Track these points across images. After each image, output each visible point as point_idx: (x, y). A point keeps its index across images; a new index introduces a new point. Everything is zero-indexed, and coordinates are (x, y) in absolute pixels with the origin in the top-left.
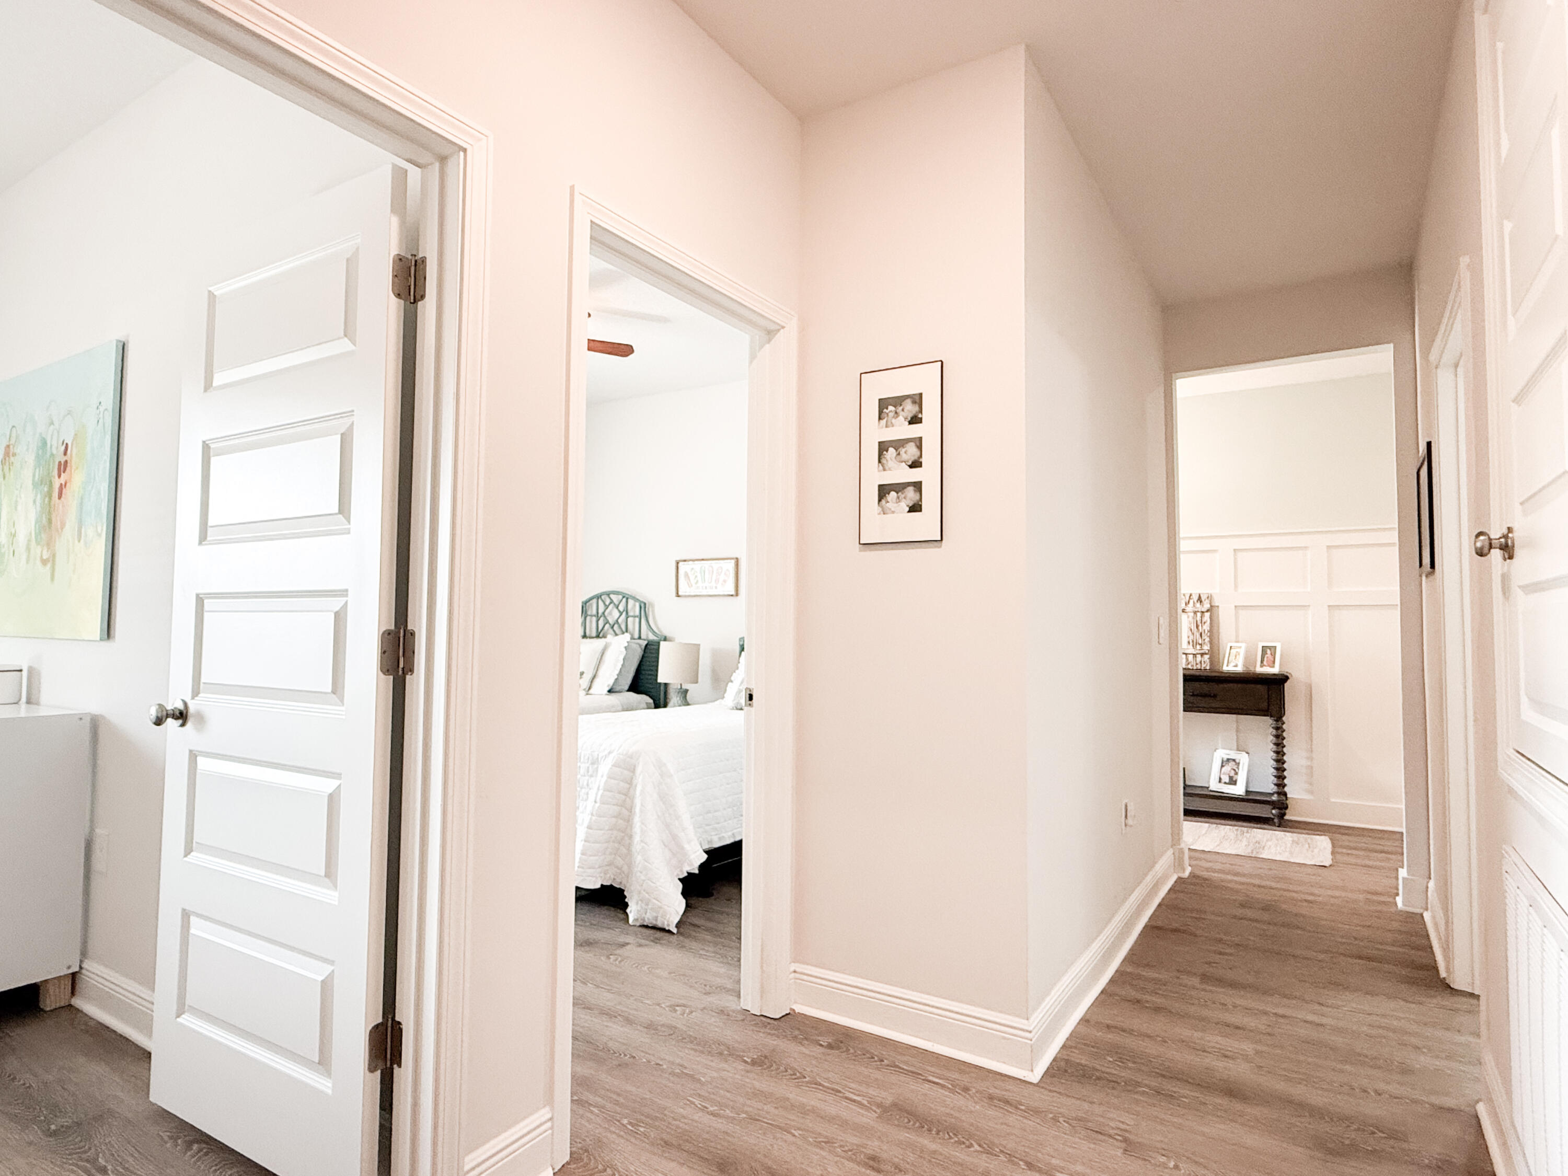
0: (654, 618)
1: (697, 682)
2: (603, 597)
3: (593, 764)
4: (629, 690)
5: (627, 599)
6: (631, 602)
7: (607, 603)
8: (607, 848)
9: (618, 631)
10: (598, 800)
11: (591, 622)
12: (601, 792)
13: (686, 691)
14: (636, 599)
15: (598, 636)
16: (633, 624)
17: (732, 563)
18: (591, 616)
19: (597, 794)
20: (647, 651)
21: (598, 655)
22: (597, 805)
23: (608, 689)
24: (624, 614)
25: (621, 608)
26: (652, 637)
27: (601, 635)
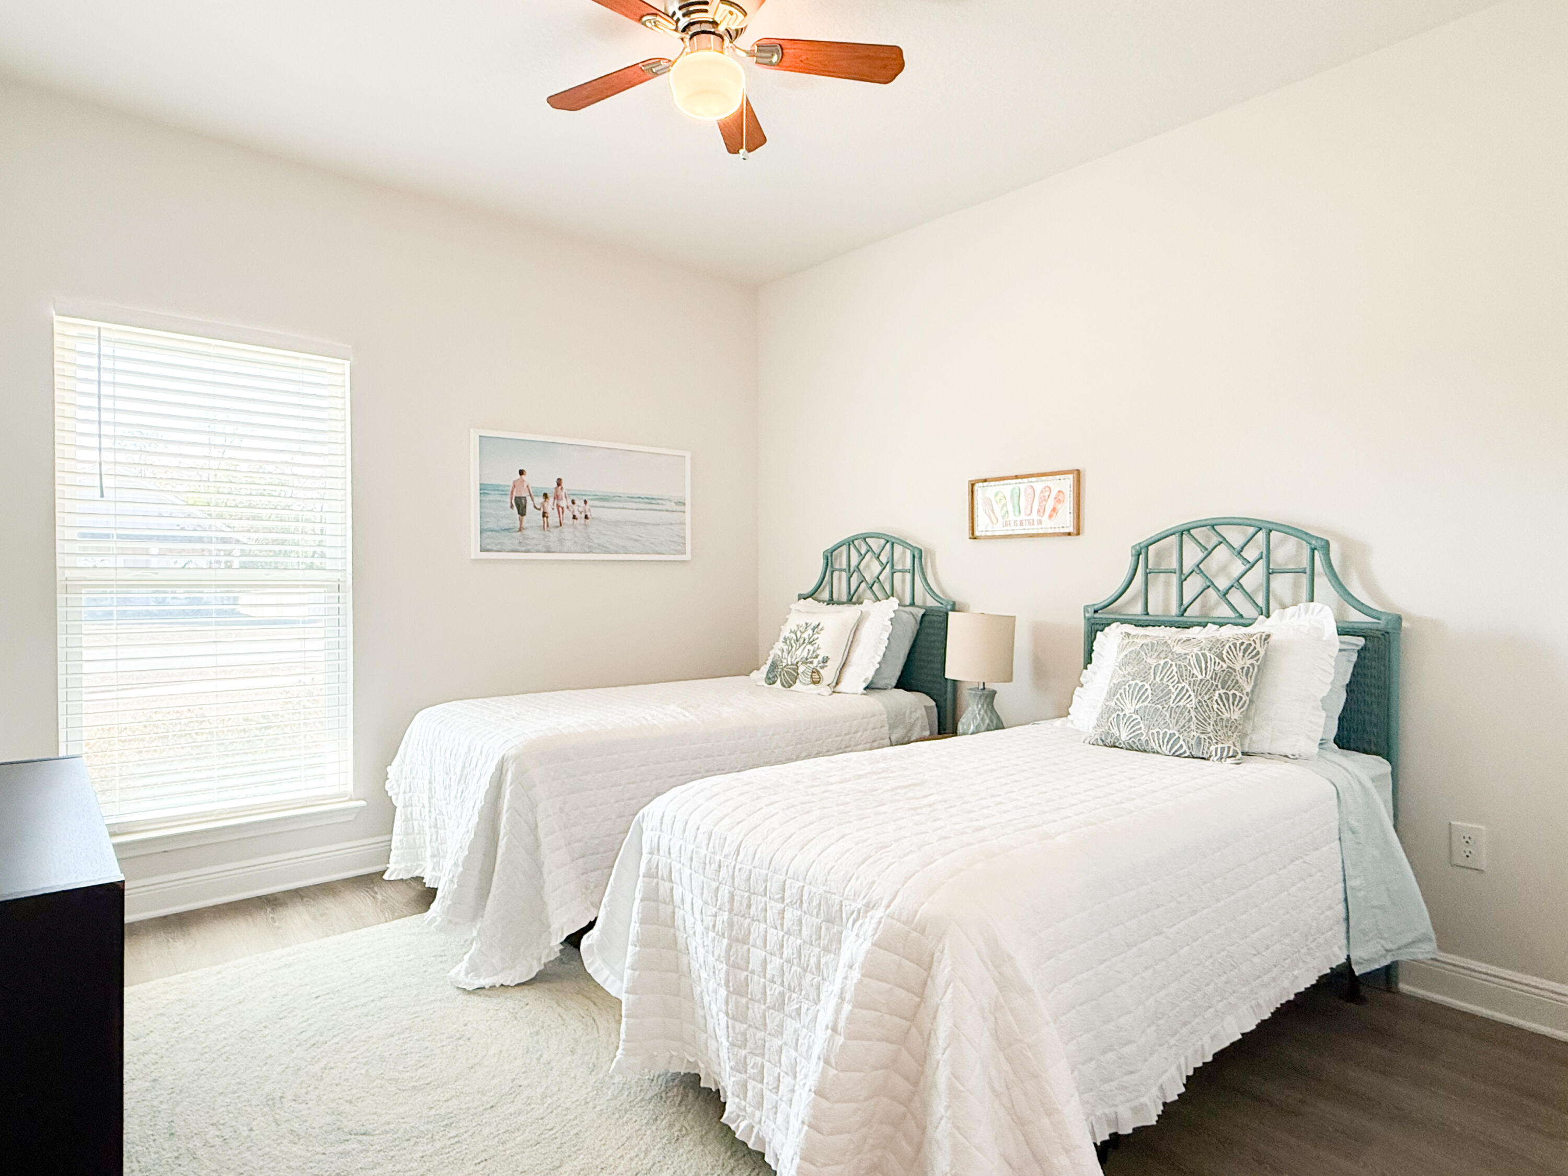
0: (935, 574)
1: (1011, 680)
2: (856, 542)
3: (829, 921)
4: (897, 687)
5: (893, 544)
6: (898, 549)
7: (863, 552)
8: (865, 1138)
9: (880, 595)
10: (841, 1024)
11: (840, 578)
12: (847, 1008)
13: (993, 693)
14: (905, 544)
15: (850, 601)
16: (902, 582)
17: (1070, 479)
18: (840, 570)
19: (838, 1012)
20: (925, 624)
21: (847, 634)
22: (840, 1040)
23: (865, 685)
24: (888, 567)
25: (884, 559)
26: (931, 603)
27: (854, 599)
